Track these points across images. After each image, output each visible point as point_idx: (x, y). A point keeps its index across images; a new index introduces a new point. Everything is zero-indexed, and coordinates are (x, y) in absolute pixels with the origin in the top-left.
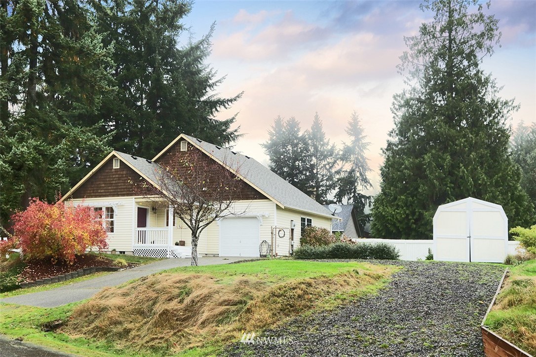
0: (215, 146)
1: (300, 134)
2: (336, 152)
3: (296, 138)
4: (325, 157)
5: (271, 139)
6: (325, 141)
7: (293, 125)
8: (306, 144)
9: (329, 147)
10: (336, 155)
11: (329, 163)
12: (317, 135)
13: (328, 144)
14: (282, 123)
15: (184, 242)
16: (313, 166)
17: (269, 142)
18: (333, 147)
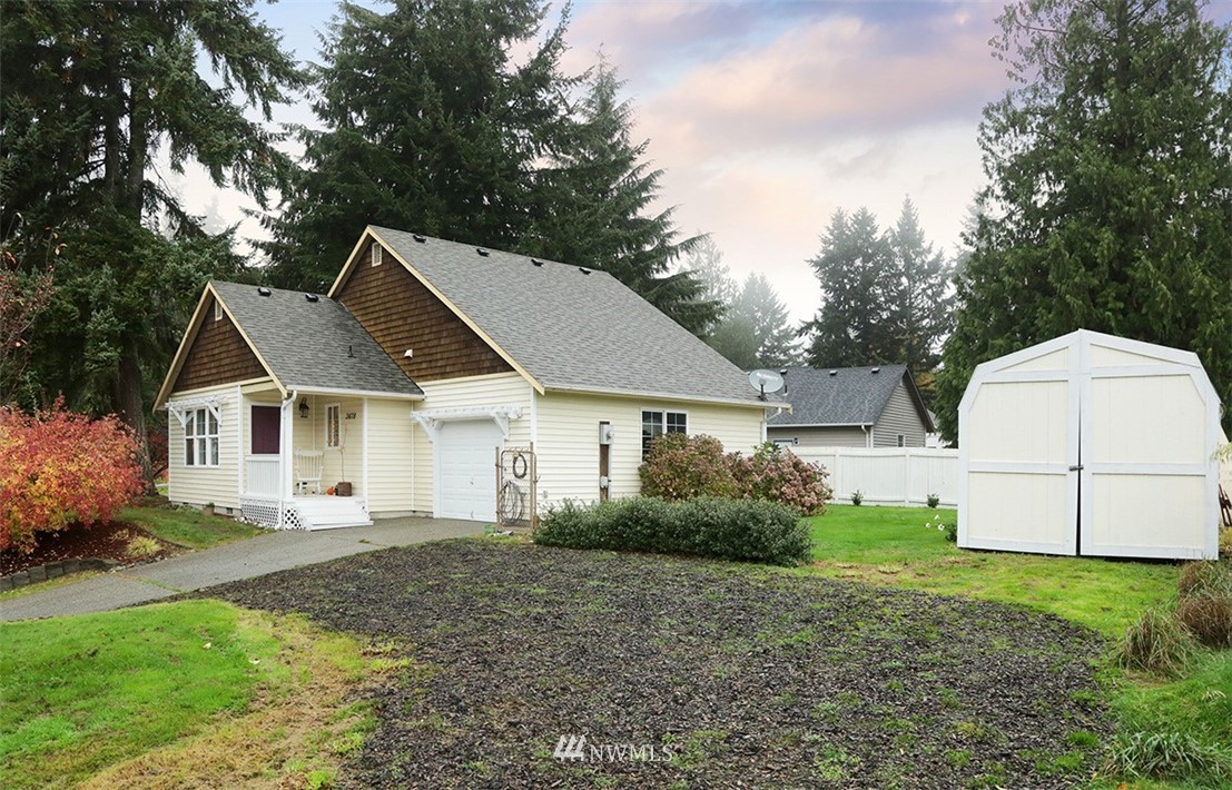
0: (473, 249)
1: (878, 236)
2: (944, 264)
3: (871, 245)
4: (928, 274)
5: (825, 251)
6: (925, 245)
7: (864, 221)
8: (890, 254)
9: (931, 257)
10: (945, 271)
11: (931, 286)
12: (908, 237)
13: (929, 251)
14: (845, 219)
15: (350, 484)
16: (903, 295)
17: (822, 256)
18: (940, 255)
